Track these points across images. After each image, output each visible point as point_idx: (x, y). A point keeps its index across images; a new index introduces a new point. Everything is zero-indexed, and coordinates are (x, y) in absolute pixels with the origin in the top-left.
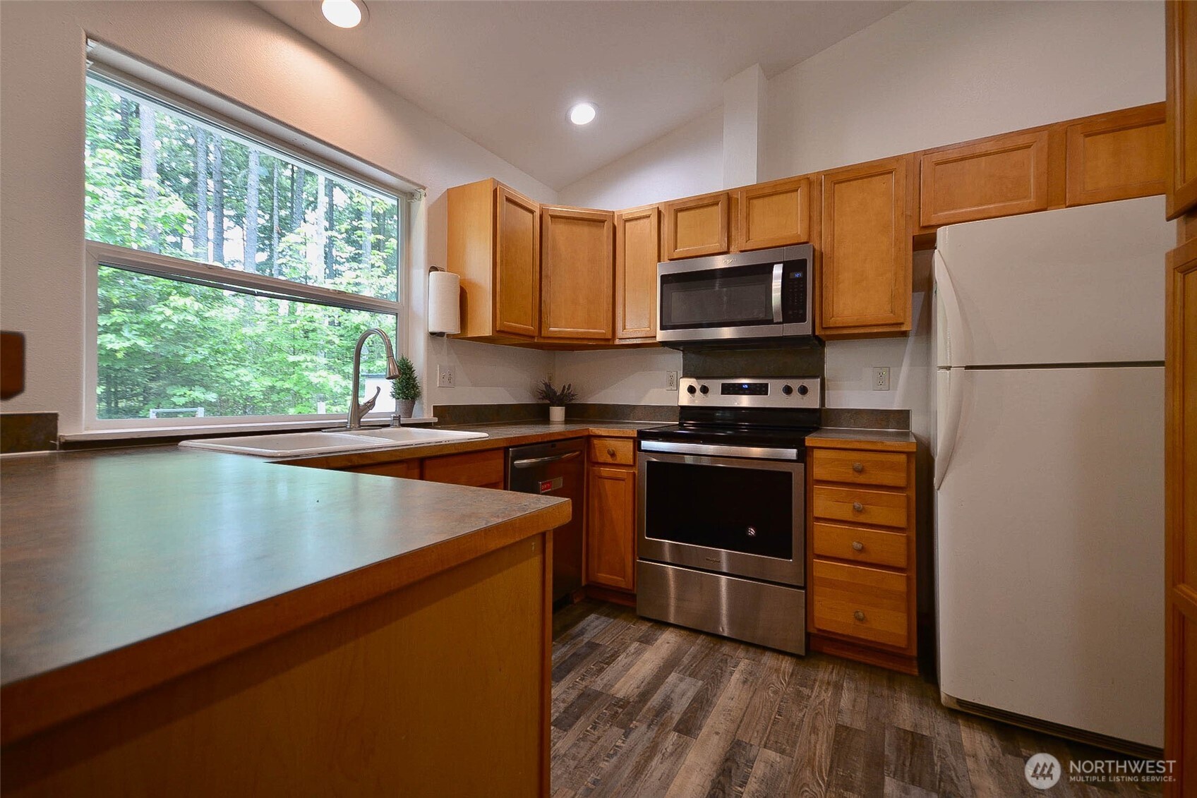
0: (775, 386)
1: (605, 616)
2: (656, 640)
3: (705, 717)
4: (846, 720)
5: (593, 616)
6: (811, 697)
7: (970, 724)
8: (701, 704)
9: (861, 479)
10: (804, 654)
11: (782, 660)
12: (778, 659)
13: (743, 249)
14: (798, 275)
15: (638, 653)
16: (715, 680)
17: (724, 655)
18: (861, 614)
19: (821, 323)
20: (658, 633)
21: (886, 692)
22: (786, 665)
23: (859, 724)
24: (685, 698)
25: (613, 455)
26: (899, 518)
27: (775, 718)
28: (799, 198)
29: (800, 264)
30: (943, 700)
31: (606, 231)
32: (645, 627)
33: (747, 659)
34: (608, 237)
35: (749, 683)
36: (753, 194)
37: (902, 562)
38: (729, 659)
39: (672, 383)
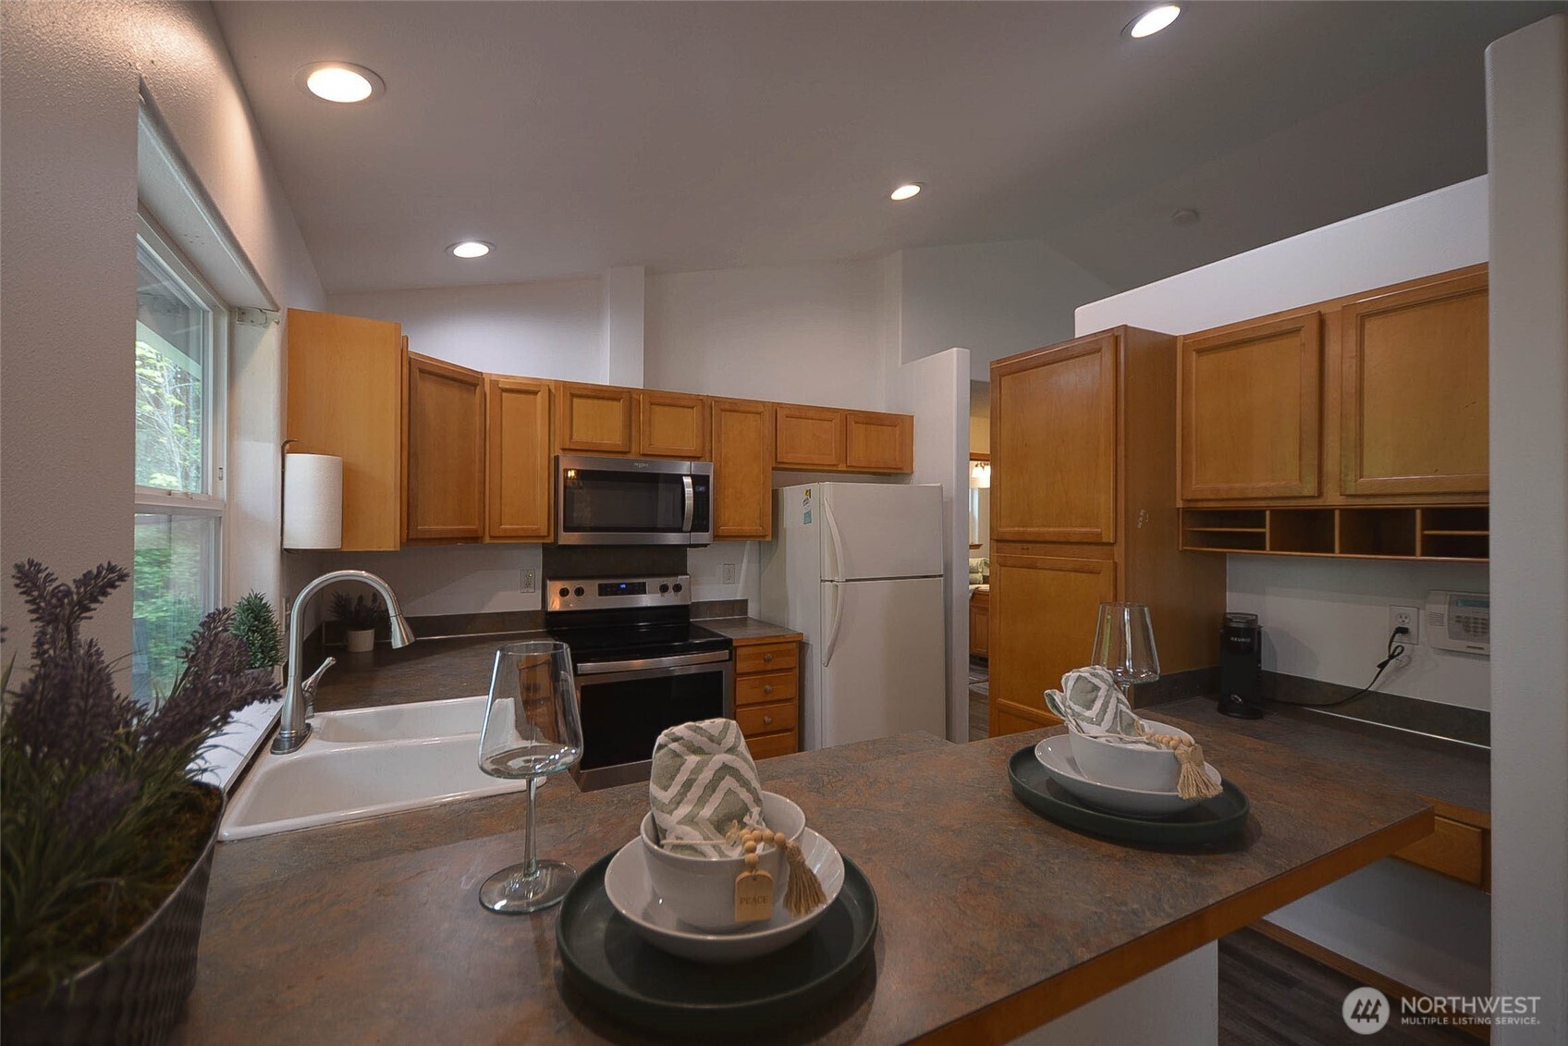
0: (655, 584)
9: (769, 667)
13: (643, 453)
14: (702, 489)
28: (693, 416)
31: (477, 397)
34: (480, 406)
36: (657, 400)
39: (528, 585)
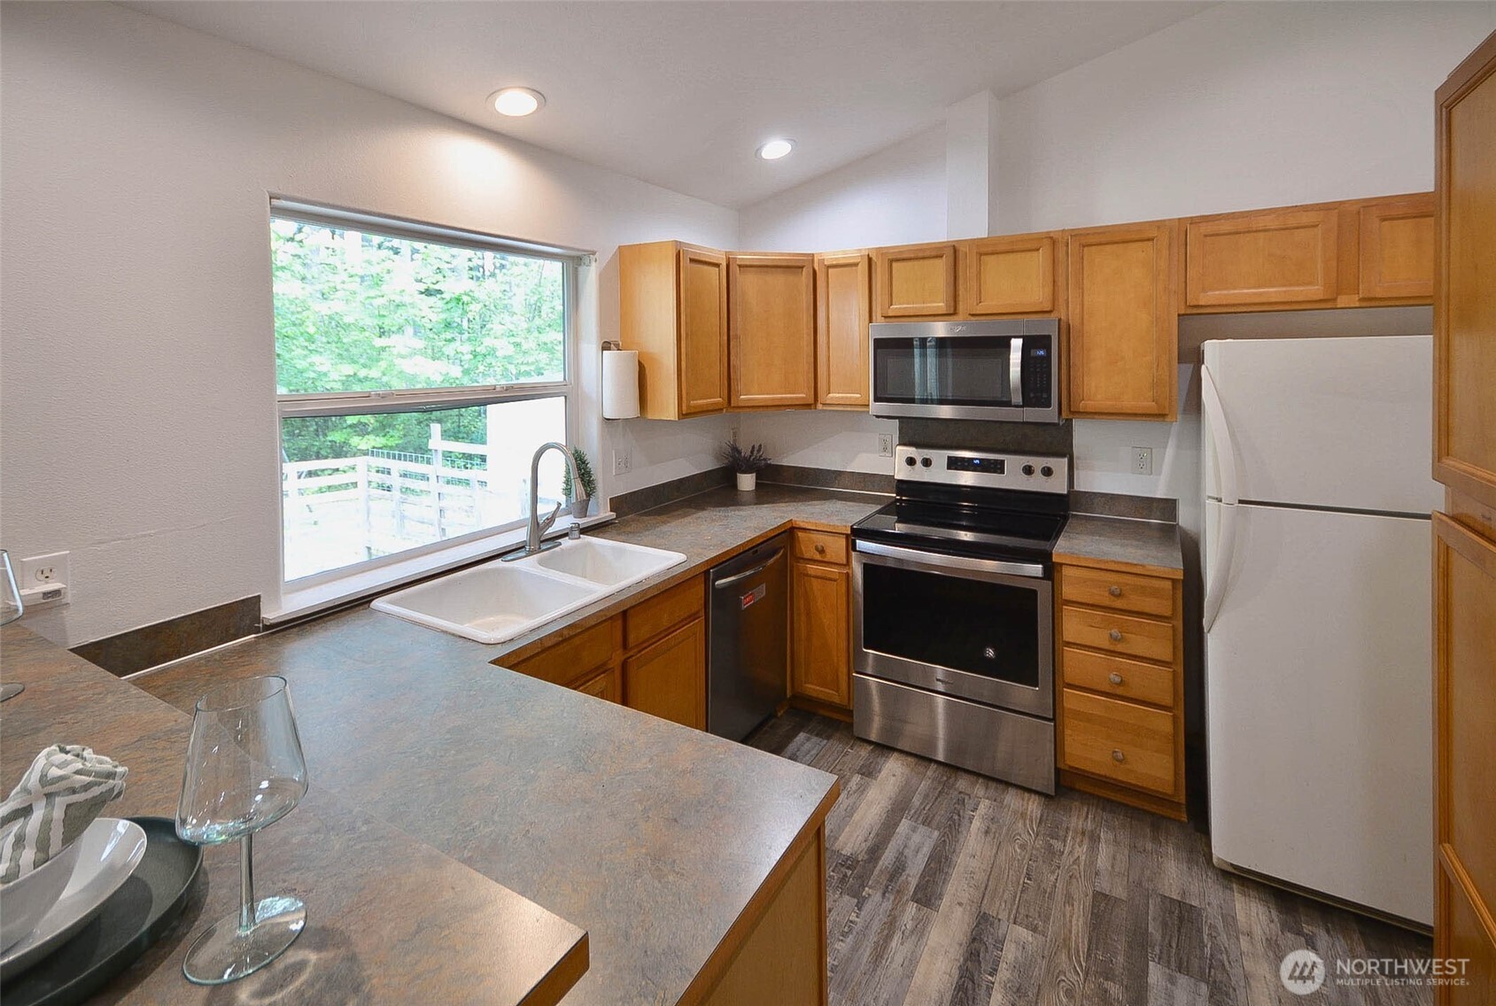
0: (1013, 463)
1: (817, 735)
2: (880, 772)
3: (945, 882)
4: (1104, 885)
5: (802, 736)
6: (1063, 852)
7: (1246, 890)
8: (939, 863)
9: (1119, 604)
10: (1053, 794)
11: (1029, 800)
12: (1023, 800)
13: (974, 313)
14: (1042, 353)
15: (862, 790)
16: (952, 829)
17: (960, 793)
18: (1120, 756)
19: (1070, 405)
20: (880, 760)
21: (1149, 846)
22: (1033, 806)
23: (1120, 892)
24: (920, 855)
25: (822, 551)
26: (1163, 650)
27: (1024, 882)
28: (1040, 260)
29: (1043, 342)
30: (1215, 861)
31: (805, 278)
32: (864, 752)
33: (987, 798)
34: (807, 286)
35: (992, 835)
36: (986, 249)
37: (1168, 700)
38: (967, 797)
39: (885, 449)
